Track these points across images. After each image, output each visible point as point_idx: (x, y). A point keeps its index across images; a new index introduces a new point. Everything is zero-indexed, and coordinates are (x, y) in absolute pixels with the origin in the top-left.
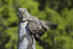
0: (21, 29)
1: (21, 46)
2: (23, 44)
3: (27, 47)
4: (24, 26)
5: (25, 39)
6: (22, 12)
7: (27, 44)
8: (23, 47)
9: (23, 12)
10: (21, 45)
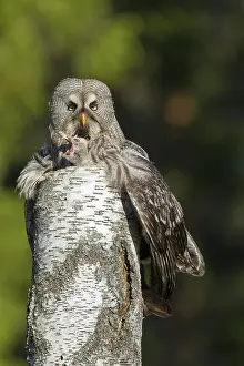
0: (60, 210)
1: (54, 317)
2: (71, 302)
3: (98, 324)
4: (76, 188)
5: (86, 270)
6: (83, 110)
7: (99, 301)
8: (72, 321)
9: (87, 106)
10: (60, 308)
